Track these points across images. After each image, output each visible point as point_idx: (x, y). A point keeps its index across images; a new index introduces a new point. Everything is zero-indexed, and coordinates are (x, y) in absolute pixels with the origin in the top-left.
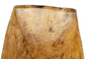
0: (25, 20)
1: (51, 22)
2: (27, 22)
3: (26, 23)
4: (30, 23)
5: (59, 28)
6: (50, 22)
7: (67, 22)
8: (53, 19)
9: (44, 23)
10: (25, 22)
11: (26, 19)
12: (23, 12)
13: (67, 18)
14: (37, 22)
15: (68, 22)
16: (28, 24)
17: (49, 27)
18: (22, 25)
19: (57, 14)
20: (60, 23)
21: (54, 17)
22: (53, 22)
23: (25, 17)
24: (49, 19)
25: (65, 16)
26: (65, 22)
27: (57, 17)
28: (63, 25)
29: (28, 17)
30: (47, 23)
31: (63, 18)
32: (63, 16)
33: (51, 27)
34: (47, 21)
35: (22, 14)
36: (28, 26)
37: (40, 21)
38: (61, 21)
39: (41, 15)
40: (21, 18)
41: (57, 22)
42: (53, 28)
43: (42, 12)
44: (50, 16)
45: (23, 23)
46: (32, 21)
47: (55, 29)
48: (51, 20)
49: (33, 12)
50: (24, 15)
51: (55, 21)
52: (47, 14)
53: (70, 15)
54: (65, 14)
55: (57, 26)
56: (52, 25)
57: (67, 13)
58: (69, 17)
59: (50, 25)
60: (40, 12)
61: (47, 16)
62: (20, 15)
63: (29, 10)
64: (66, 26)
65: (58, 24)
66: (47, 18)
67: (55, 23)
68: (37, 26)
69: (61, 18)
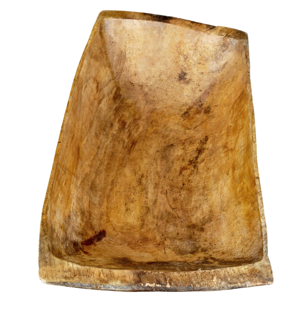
0: (123, 48)
1: (186, 58)
2: (127, 52)
3: (125, 55)
4: (134, 55)
5: (202, 73)
6: (182, 58)
7: (222, 63)
9: (168, 59)
11: (126, 46)
12: (121, 28)
13: (224, 51)
14: (151, 55)
15: (227, 63)
16: (130, 59)
17: (179, 69)
18: (114, 59)
19: (201, 41)
20: (206, 62)
21: (192, 46)
22: (190, 58)
23: (124, 41)
24: (180, 49)
25: (219, 47)
26: (217, 62)
27: (201, 47)
28: (213, 67)
29: (132, 40)
30: (174, 61)
31: (215, 52)
32: (215, 47)
33: (183, 71)
34: (175, 54)
35: (117, 33)
36: (130, 63)
37: (159, 54)
38: (208, 59)
39: (163, 38)
40: (113, 41)
41: (198, 60)
42: (189, 73)
43: (165, 32)
44: (183, 43)
45: (118, 55)
46: (140, 52)
47: (194, 75)
48: (185, 53)
49: (144, 29)
50: (123, 36)
51: (193, 57)
52: (177, 39)
53: (233, 45)
54: (220, 42)
55: (197, 69)
56: (187, 67)
57: (226, 39)
58: (230, 49)
59: (183, 67)
60: (160, 31)
61: (177, 43)
62: (111, 35)
63: (135, 23)
64: (220, 72)
65: (201, 65)
66: (177, 48)
67: (194, 60)
68: (151, 65)
69: (210, 51)
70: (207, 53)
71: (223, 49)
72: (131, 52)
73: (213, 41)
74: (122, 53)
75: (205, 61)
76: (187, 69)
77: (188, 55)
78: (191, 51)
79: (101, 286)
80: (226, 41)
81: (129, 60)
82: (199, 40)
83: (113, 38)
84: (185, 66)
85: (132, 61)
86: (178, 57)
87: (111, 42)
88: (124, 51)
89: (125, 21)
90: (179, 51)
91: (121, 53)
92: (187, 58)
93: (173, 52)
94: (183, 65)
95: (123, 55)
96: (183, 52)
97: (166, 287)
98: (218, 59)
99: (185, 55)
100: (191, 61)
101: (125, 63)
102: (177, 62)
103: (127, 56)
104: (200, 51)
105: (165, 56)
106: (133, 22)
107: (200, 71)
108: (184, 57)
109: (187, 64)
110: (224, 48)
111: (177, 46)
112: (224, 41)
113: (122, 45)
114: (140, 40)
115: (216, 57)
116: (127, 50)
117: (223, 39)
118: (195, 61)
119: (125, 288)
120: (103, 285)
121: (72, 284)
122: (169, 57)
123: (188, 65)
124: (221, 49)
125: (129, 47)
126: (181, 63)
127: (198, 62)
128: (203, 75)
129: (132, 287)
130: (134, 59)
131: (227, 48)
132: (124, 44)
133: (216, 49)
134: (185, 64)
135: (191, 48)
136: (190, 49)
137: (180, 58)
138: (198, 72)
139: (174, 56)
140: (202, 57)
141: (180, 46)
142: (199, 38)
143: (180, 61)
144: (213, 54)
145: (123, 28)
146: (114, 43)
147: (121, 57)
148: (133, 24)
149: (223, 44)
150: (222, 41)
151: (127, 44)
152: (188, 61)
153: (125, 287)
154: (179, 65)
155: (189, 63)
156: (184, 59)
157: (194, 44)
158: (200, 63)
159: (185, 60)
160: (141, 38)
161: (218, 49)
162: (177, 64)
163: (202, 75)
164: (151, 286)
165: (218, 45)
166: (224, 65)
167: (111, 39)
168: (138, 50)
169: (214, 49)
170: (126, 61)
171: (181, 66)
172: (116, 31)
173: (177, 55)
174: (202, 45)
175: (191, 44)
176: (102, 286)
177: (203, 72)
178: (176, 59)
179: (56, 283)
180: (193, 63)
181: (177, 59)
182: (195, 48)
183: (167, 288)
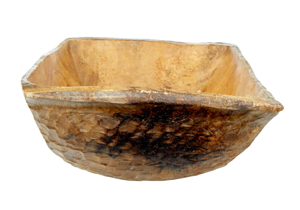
0: (95, 69)
1: (168, 73)
2: (100, 73)
3: (98, 76)
4: (108, 75)
5: (189, 85)
6: (164, 74)
7: (211, 71)
8: (174, 66)
9: (148, 77)
10: (93, 73)
11: (98, 67)
12: (91, 49)
13: (211, 59)
14: (128, 74)
15: (216, 69)
16: (104, 80)
17: (162, 85)
18: (85, 79)
19: (184, 53)
20: (192, 74)
21: (174, 60)
22: (174, 73)
23: (95, 62)
24: (161, 65)
25: (205, 56)
26: (205, 71)
27: (184, 60)
28: (200, 77)
29: (104, 61)
30: (155, 77)
31: (201, 62)
32: (201, 57)
33: (167, 85)
34: (155, 71)
35: (87, 55)
36: (104, 83)
37: (137, 72)
38: (194, 70)
39: (140, 56)
40: (83, 62)
41: (183, 73)
42: (173, 86)
43: (142, 50)
44: (163, 59)
45: (89, 76)
46: (114, 72)
47: (179, 88)
48: (167, 68)
49: (118, 50)
50: (94, 57)
51: (177, 71)
52: (156, 55)
53: (220, 51)
54: (205, 51)
55: (183, 81)
56: (171, 81)
57: (211, 47)
58: (217, 56)
59: (166, 82)
60: (137, 49)
61: (157, 59)
62: (81, 56)
63: (107, 44)
64: (209, 79)
65: (186, 77)
66: (157, 65)
67: (178, 74)
68: (129, 83)
69: (195, 62)
70: (192, 64)
71: (210, 58)
72: (104, 72)
73: (197, 51)
74: (94, 74)
75: (190, 73)
76: (171, 84)
77: (171, 69)
78: (173, 65)
79: (92, 94)
80: (211, 49)
81: (102, 80)
82: (181, 54)
83: (82, 60)
84: (169, 81)
85: (106, 81)
86: (159, 73)
87: (81, 63)
88: (96, 72)
89: (96, 42)
90: (160, 67)
91: (92, 74)
92: (170, 73)
93: (153, 69)
94: (166, 80)
95: (94, 75)
96: (164, 68)
97: (163, 94)
98: (205, 68)
99: (167, 71)
100: (174, 75)
101: (97, 83)
102: (158, 78)
103: (100, 77)
104: (184, 63)
105: (144, 74)
106: (105, 43)
107: (186, 83)
108: (167, 72)
109: (171, 78)
110: (211, 56)
111: (157, 62)
112: (210, 50)
113: (93, 66)
114: (113, 61)
115: (203, 67)
116: (100, 71)
117: (208, 48)
118: (180, 75)
119: (119, 95)
120: (94, 92)
121: (61, 94)
122: (149, 74)
123: (172, 80)
124: (207, 58)
125: (102, 68)
126: (163, 78)
127: (183, 75)
128: (191, 86)
129: (126, 93)
130: (108, 79)
131: (215, 55)
132: (95, 65)
133: (201, 59)
134: (168, 79)
135: (173, 62)
136: (172, 64)
137: (161, 73)
138: (184, 84)
139: (155, 73)
140: (187, 69)
141: (160, 62)
142: (181, 51)
143: (162, 77)
144: (199, 65)
145: (94, 49)
146: (84, 64)
147: (92, 78)
148: (105, 45)
149: (209, 53)
150: (208, 50)
151: (99, 65)
152: (172, 75)
153: (118, 93)
154: (161, 81)
155: (172, 78)
156: (166, 74)
157: (177, 58)
158: (185, 76)
159: (168, 75)
160: (115, 58)
161: (204, 58)
162: (159, 80)
163: (189, 87)
164: (147, 93)
165: (204, 54)
166: (214, 72)
167: (81, 60)
168: (112, 70)
169: (199, 59)
170: (99, 81)
171: (163, 81)
172: (86, 52)
173: (157, 72)
174: (186, 58)
175: (173, 59)
176: (94, 94)
177: (190, 83)
178: (157, 75)
179: (43, 94)
180: (178, 76)
181: (159, 75)
182: (177, 61)
183: (165, 95)
